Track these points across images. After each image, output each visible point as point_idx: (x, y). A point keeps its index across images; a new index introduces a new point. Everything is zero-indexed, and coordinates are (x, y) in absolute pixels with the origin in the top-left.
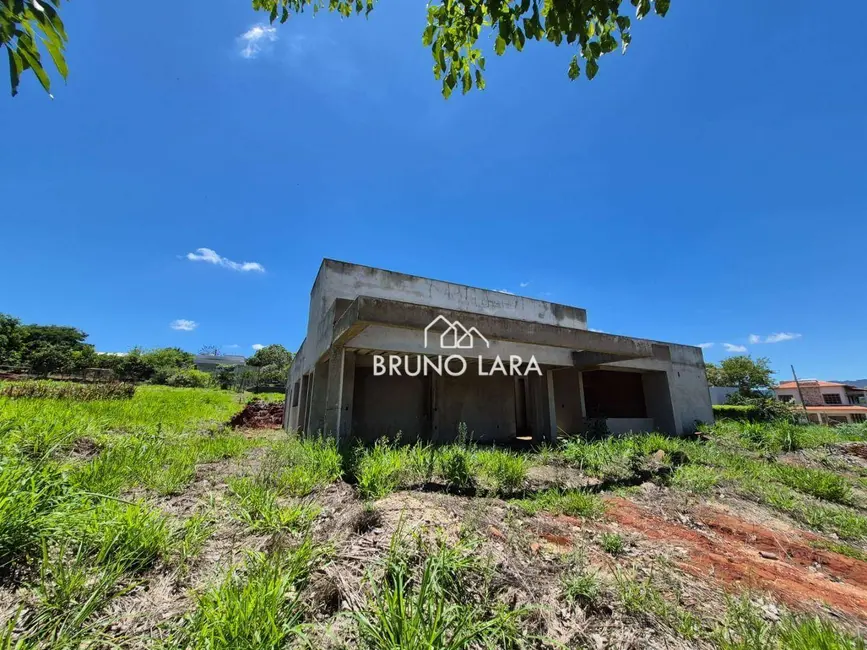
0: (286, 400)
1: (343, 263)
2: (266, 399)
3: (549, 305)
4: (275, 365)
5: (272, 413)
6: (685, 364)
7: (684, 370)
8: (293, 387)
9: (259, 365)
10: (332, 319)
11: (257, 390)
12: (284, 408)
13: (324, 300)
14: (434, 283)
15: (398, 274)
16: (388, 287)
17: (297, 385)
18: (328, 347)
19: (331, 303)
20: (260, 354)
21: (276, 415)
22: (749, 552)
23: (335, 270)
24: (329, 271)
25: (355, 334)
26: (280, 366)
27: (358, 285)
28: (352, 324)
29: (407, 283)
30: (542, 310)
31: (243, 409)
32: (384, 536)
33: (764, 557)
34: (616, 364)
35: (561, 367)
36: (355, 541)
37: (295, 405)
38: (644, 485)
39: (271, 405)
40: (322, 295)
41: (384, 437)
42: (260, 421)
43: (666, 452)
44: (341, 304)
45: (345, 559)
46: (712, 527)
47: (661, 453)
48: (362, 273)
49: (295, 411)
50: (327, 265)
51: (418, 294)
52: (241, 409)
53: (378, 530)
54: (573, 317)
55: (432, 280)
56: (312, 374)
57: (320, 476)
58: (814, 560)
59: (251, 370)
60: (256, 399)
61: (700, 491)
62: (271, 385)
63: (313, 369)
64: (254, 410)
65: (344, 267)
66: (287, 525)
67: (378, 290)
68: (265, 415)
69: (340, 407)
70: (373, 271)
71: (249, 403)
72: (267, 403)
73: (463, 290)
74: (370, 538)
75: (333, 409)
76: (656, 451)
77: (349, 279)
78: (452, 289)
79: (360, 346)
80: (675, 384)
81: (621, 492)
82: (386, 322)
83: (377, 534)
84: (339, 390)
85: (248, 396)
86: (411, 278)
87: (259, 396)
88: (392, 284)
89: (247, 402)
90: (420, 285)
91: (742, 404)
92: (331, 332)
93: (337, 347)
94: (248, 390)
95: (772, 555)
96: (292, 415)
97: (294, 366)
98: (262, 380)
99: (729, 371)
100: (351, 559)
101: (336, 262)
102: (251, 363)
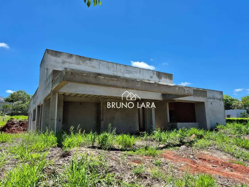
0: (28, 119)
1: (56, 52)
2: (17, 119)
3: (155, 73)
4: (21, 102)
5: (21, 126)
6: (214, 99)
7: (214, 102)
8: (32, 112)
9: (12, 101)
10: (51, 79)
11: (12, 114)
12: (27, 123)
13: (47, 69)
14: (101, 62)
15: (83, 57)
16: (79, 64)
17: (35, 111)
18: (50, 92)
19: (50, 71)
20: (12, 96)
21: (23, 126)
22: (209, 165)
23: (52, 55)
24: (49, 56)
25: (62, 86)
26: (24, 102)
27: (64, 62)
28: (60, 82)
29: (88, 62)
30: (152, 75)
31: (6, 124)
32: (71, 158)
33: (213, 167)
34: (180, 99)
35: (158, 100)
36: (61, 160)
37: (34, 120)
38: (182, 147)
39: (20, 121)
40: (46, 67)
41: (72, 126)
42: (14, 130)
43: (196, 135)
44: (55, 72)
45: (57, 165)
46: (200, 159)
47: (194, 135)
48: (66, 56)
49: (34, 123)
50: (48, 52)
51: (93, 67)
52: (5, 123)
53: (69, 157)
54: (166, 78)
55: (100, 60)
56: (42, 105)
57: (48, 145)
58: (228, 166)
59: (8, 104)
60: (12, 119)
61: (202, 148)
62: (19, 112)
63: (42, 103)
64: (11, 124)
65: (56, 53)
66: (35, 159)
67: (74, 65)
68: (17, 126)
69: (56, 119)
70: (71, 56)
71: (8, 121)
72: (18, 121)
73: (115, 65)
74: (66, 159)
75: (53, 119)
76: (192, 135)
77: (60, 59)
78: (110, 65)
79: (65, 92)
80: (208, 108)
81: (171, 149)
82: (75, 82)
83: (69, 158)
84: (55, 112)
85: (7, 118)
86: (90, 59)
87: (13, 117)
88: (81, 62)
89: (7, 120)
90: (94, 63)
91: (247, 117)
92: (51, 85)
93: (54, 92)
94: (7, 115)
95: (216, 166)
96: (32, 125)
97: (32, 102)
98: (14, 110)
99: (244, 103)
100: (59, 165)
101: (53, 51)
102: (7, 100)
